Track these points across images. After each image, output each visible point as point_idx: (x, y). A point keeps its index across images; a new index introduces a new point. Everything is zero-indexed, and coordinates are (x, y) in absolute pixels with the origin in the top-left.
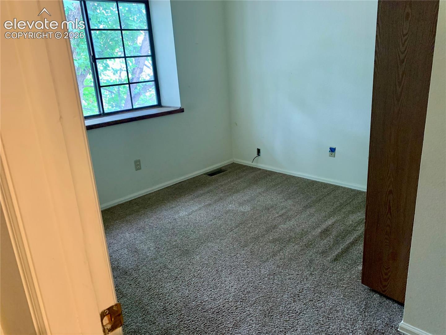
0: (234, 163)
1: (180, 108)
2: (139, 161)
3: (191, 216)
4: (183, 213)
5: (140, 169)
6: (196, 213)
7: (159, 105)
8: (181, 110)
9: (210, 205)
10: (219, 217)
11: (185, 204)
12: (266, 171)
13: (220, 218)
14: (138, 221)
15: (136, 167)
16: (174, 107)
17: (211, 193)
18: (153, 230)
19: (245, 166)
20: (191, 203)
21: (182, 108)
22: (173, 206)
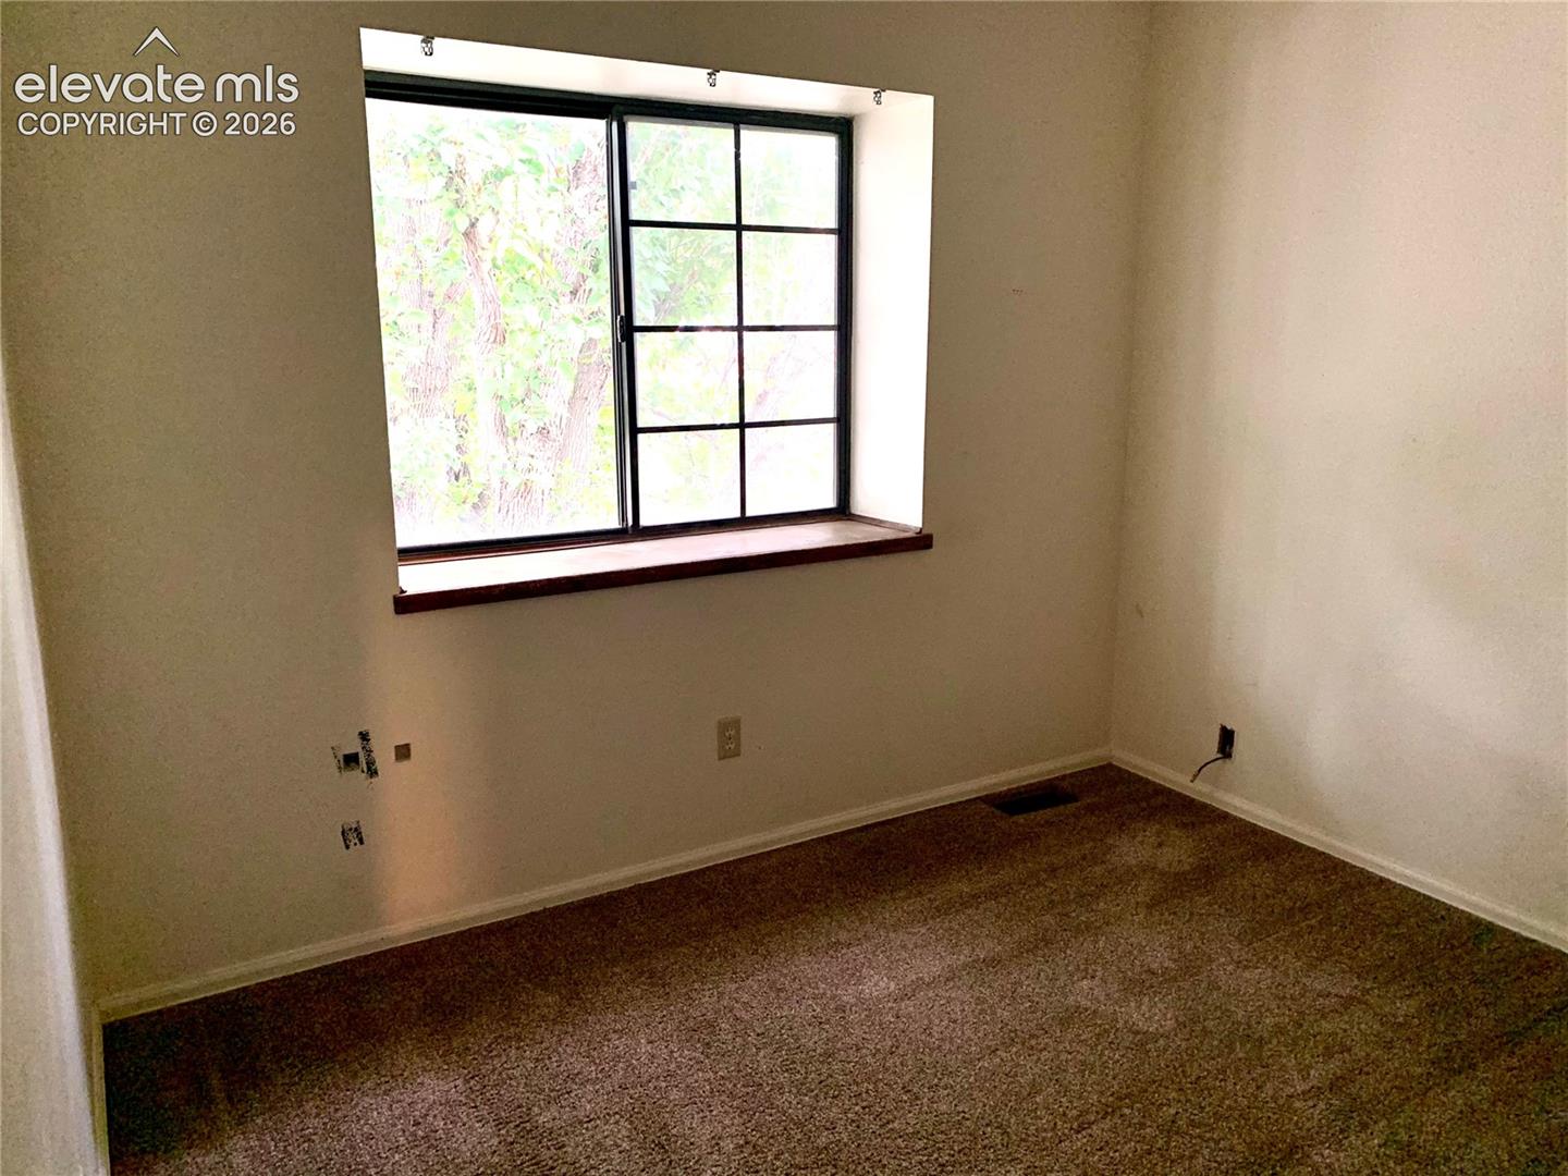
0: (1110, 765)
1: (920, 532)
2: (736, 723)
3: (908, 1007)
4: (878, 985)
5: (739, 755)
6: (931, 994)
7: (842, 510)
8: (919, 542)
9: (993, 962)
10: (1032, 1036)
11: (892, 935)
12: (1255, 830)
13: (1033, 1042)
14: (696, 986)
15: (721, 747)
16: (893, 526)
17: (1004, 900)
18: (745, 1045)
19: (1160, 790)
20: (915, 934)
21: (924, 532)
22: (843, 936)
